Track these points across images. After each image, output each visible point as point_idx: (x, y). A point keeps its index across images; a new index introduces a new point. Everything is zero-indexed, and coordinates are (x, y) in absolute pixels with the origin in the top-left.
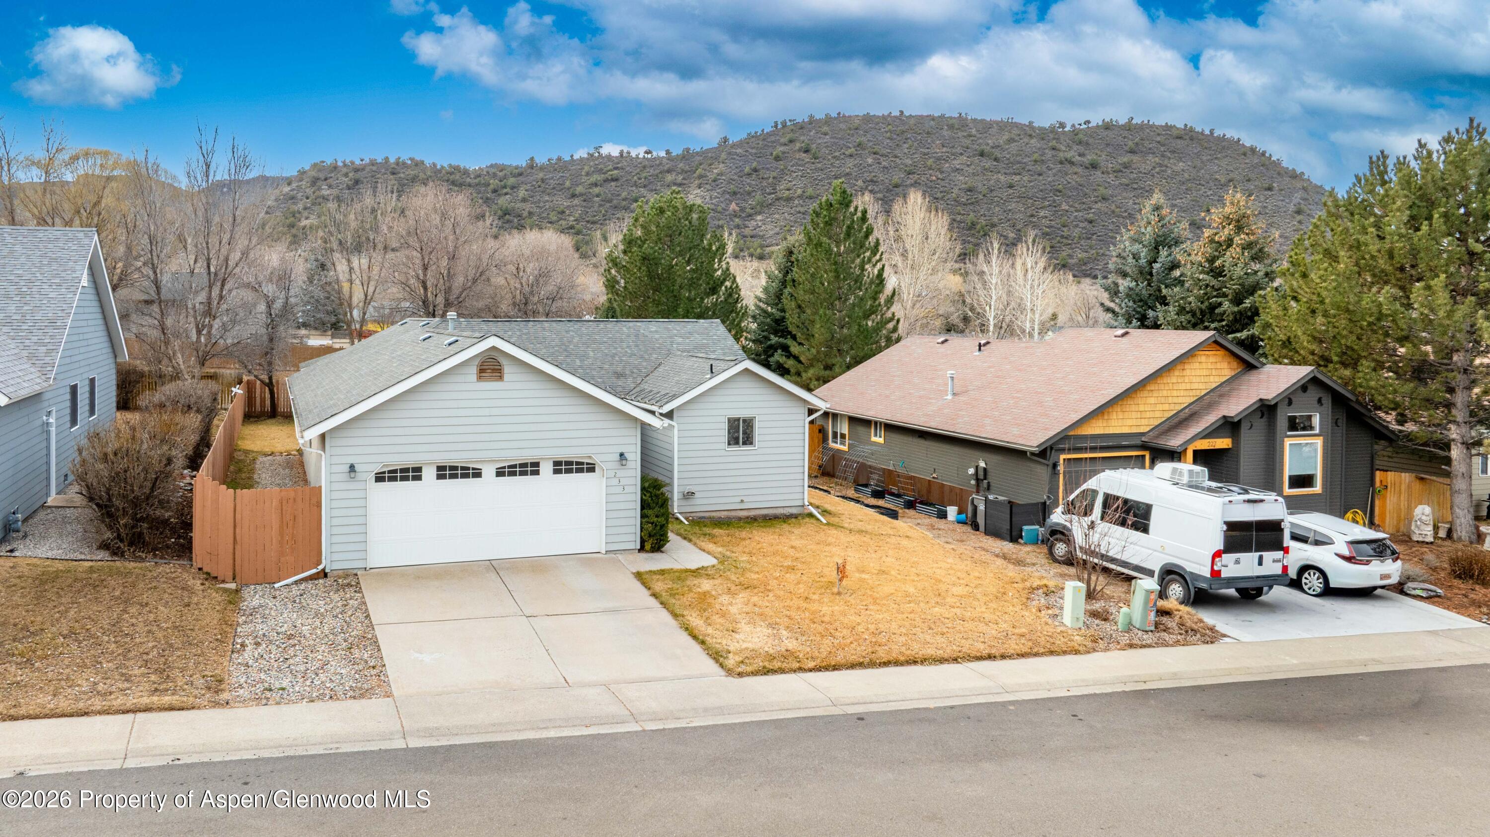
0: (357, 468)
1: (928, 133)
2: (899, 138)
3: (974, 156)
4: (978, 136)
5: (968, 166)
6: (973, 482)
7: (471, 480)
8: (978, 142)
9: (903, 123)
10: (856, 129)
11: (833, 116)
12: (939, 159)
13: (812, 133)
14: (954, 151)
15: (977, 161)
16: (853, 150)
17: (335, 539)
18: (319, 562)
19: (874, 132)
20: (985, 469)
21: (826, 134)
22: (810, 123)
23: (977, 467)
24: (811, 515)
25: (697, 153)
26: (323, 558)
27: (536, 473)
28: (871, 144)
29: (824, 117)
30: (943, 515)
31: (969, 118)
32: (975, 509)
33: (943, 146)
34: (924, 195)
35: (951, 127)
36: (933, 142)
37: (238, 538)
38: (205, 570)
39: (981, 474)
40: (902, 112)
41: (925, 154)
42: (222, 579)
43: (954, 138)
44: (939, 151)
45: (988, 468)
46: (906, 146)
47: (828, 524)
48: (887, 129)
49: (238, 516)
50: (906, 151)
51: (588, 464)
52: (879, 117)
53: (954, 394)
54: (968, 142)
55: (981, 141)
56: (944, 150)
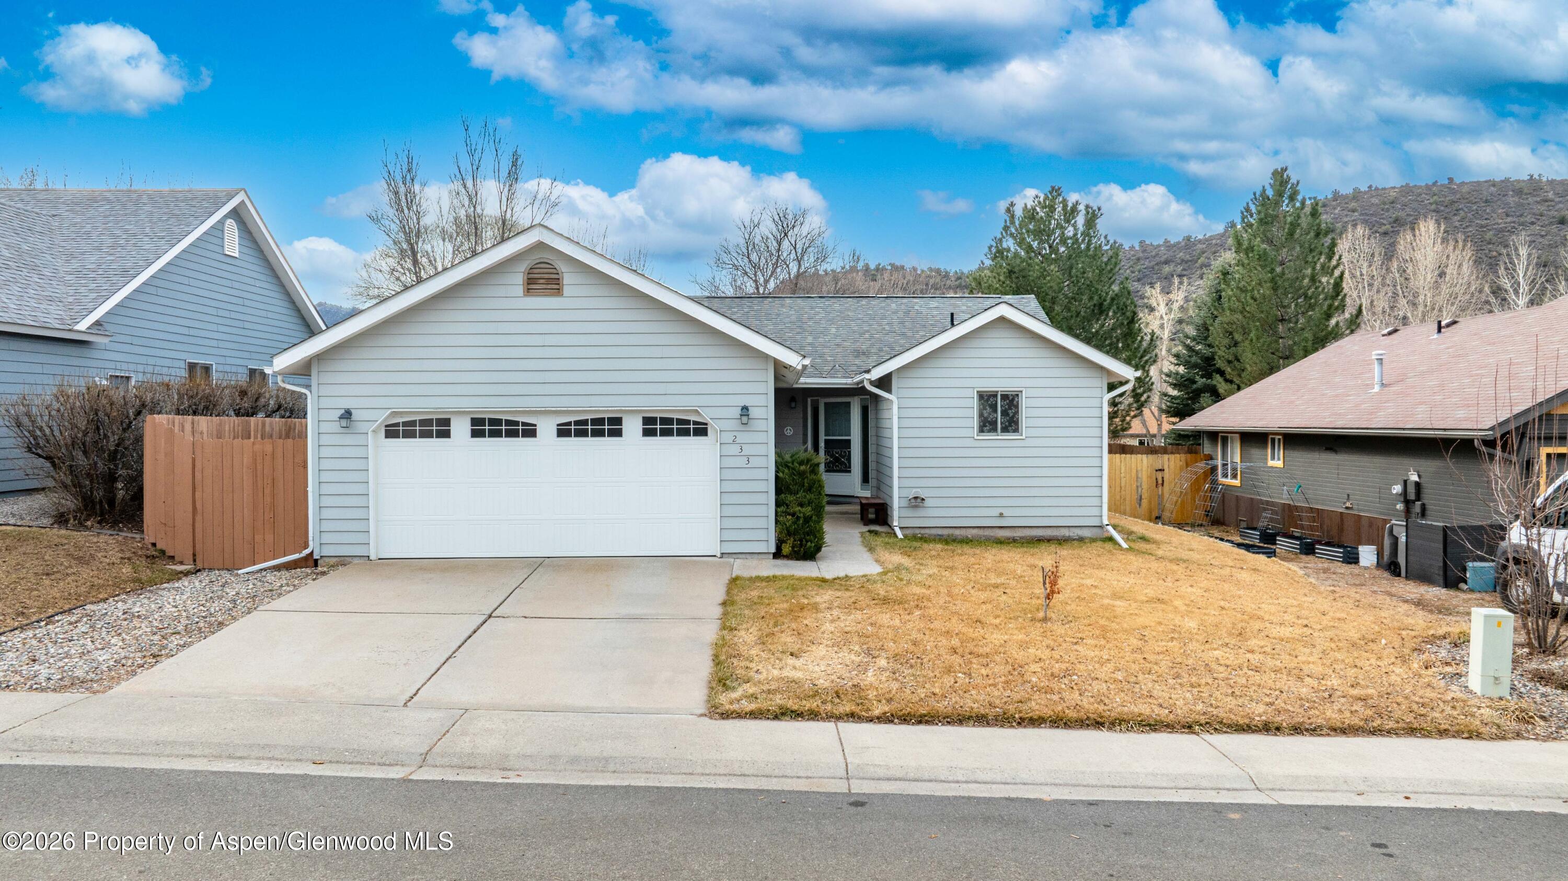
0: (356, 415)
1: (1486, 201)
2: (1448, 210)
3: (1551, 223)
4: (1557, 199)
5: (1542, 236)
6: (1400, 506)
7: (521, 441)
8: (1557, 207)
9: (1454, 192)
10: (1392, 203)
11: (1362, 190)
12: (1501, 231)
13: (1337, 211)
14: (1522, 220)
15: (1556, 230)
16: (1388, 226)
17: (326, 514)
18: (306, 546)
19: (1415, 205)
20: (1418, 485)
21: (1353, 211)
22: (1335, 199)
23: (1405, 482)
24: (1111, 539)
25: (1200, 241)
26: (310, 538)
27: (618, 433)
28: (1411, 218)
29: (1351, 191)
30: (1352, 558)
31: (1544, 179)
32: (1395, 540)
33: (1507, 215)
34: (1438, 222)
35: (1519, 192)
36: (1493, 211)
37: (199, 506)
38: (159, 546)
39: (1412, 496)
40: (1451, 180)
41: (1482, 226)
42: (180, 560)
43: (1522, 205)
44: (1501, 223)
45: (1423, 481)
46: (1458, 218)
47: (1130, 549)
48: (1431, 201)
49: (198, 475)
50: (1457, 224)
51: (695, 423)
52: (1420, 187)
53: (1383, 385)
54: (1542, 208)
55: (1561, 206)
56: (1509, 219)
